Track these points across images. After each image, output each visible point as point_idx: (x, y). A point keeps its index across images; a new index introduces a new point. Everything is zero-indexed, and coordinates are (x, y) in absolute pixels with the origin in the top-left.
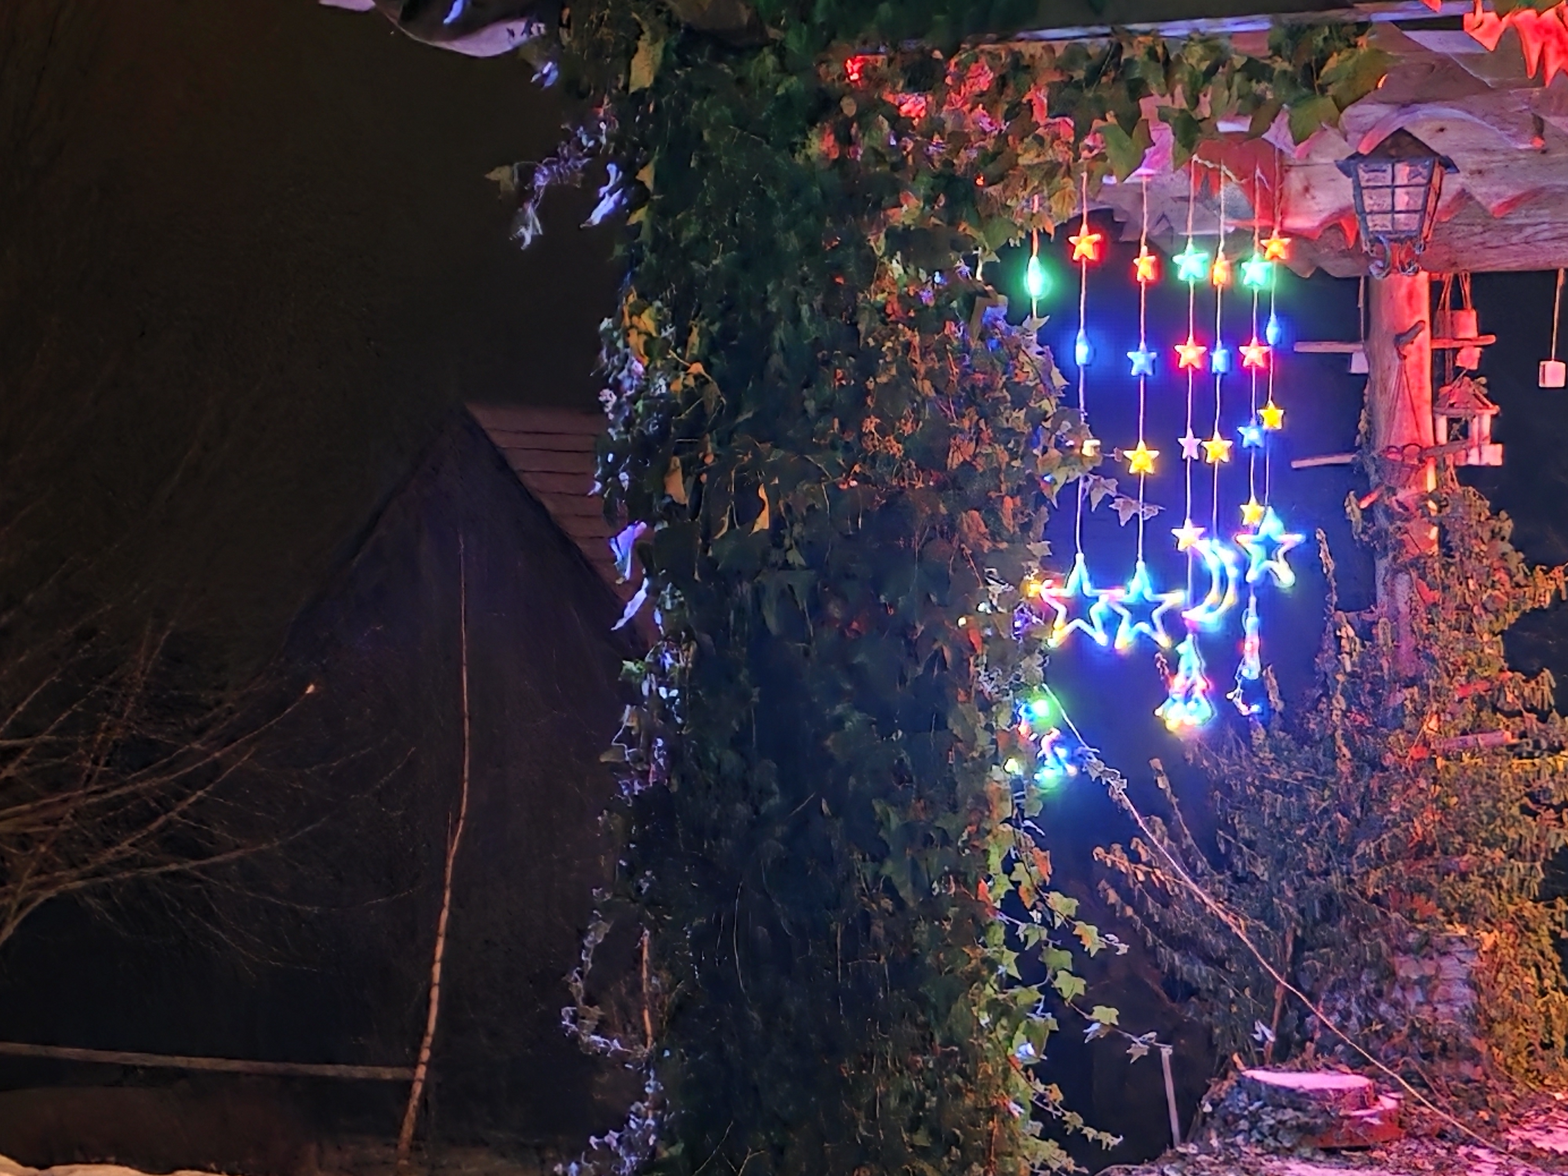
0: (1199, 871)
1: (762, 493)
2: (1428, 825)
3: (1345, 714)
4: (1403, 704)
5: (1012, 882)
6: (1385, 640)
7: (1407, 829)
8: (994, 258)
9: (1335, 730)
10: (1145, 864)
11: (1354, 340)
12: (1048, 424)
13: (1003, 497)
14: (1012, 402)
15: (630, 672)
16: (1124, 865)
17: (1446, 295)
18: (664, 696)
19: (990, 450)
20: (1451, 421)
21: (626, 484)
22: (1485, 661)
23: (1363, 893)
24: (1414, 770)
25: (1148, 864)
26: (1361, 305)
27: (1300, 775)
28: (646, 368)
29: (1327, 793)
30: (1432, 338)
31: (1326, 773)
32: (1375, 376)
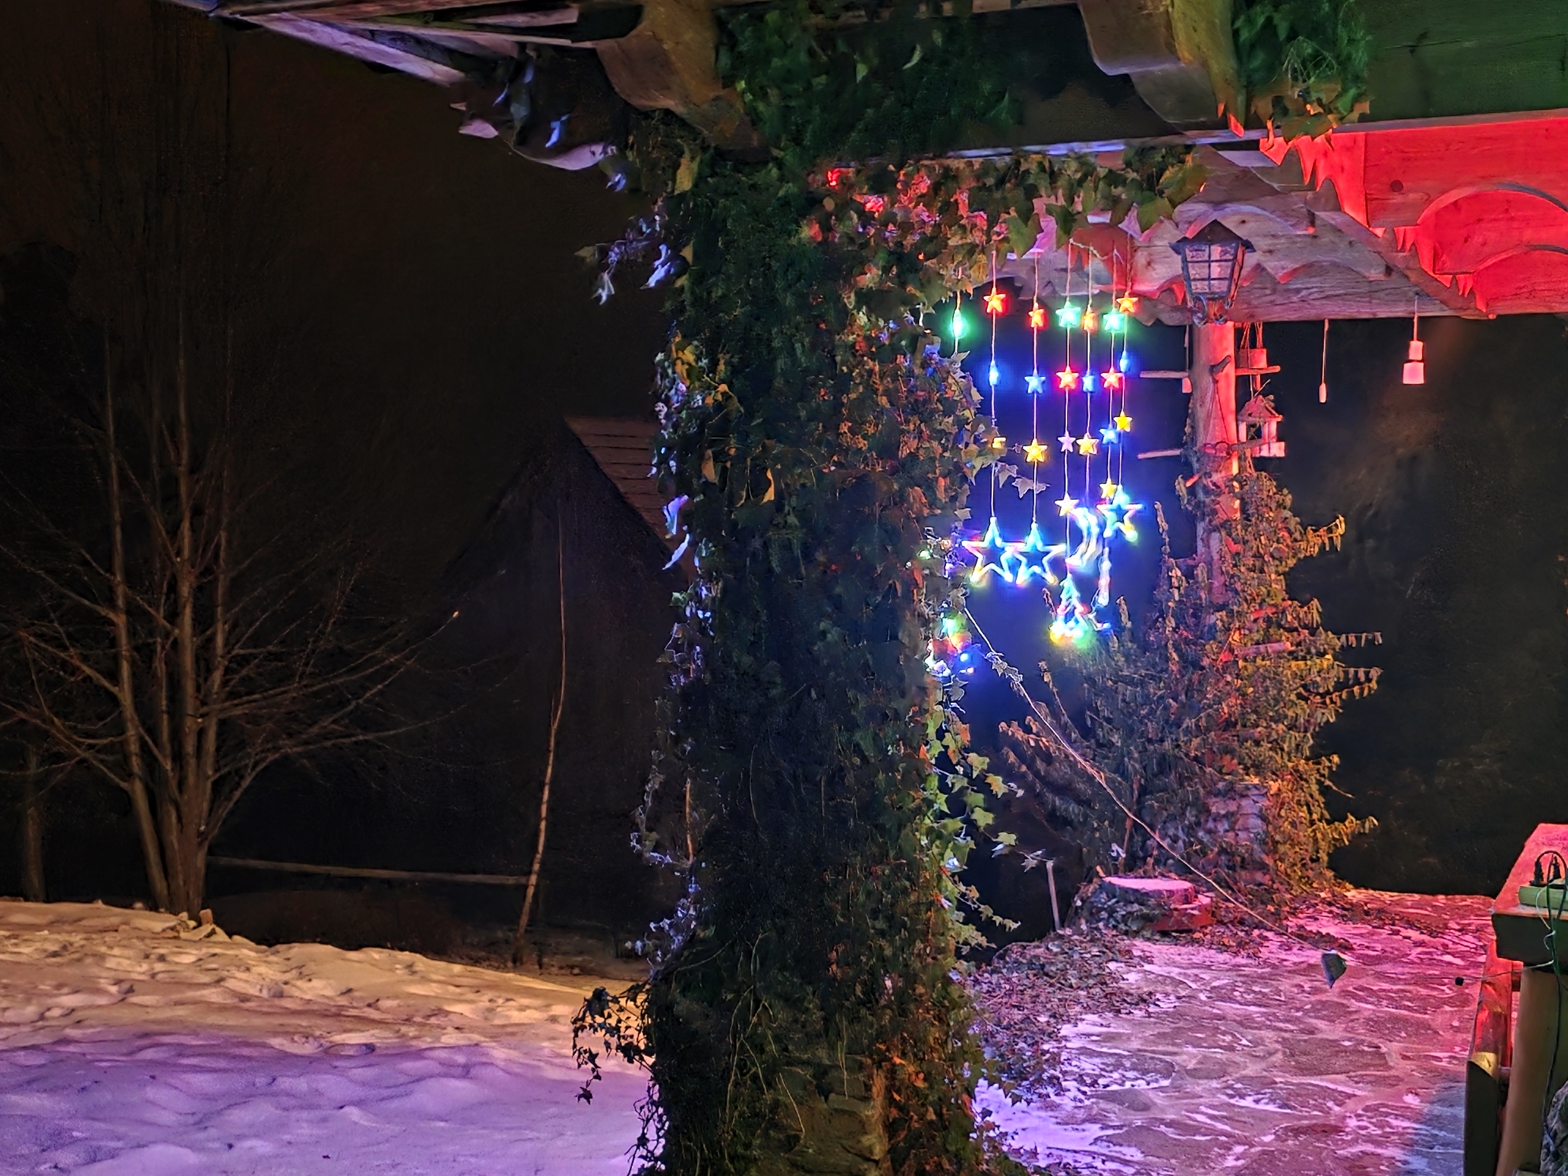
0: (1073, 739)
1: (769, 475)
2: (1232, 707)
3: (1174, 630)
4: (1215, 624)
5: (944, 746)
6: (1203, 579)
7: (1217, 710)
8: (931, 310)
9: (1168, 640)
10: (1035, 734)
11: (1183, 369)
12: (968, 427)
13: (937, 478)
14: (943, 412)
15: (677, 599)
16: (1020, 735)
17: (1246, 338)
18: (701, 616)
19: (928, 445)
20: (1250, 426)
21: (674, 469)
22: (1272, 593)
23: (1187, 755)
24: (1223, 669)
25: (1037, 735)
26: (1186, 345)
27: (1143, 672)
28: (688, 388)
29: (1162, 684)
30: (1236, 368)
31: (1162, 671)
32: (1197, 395)
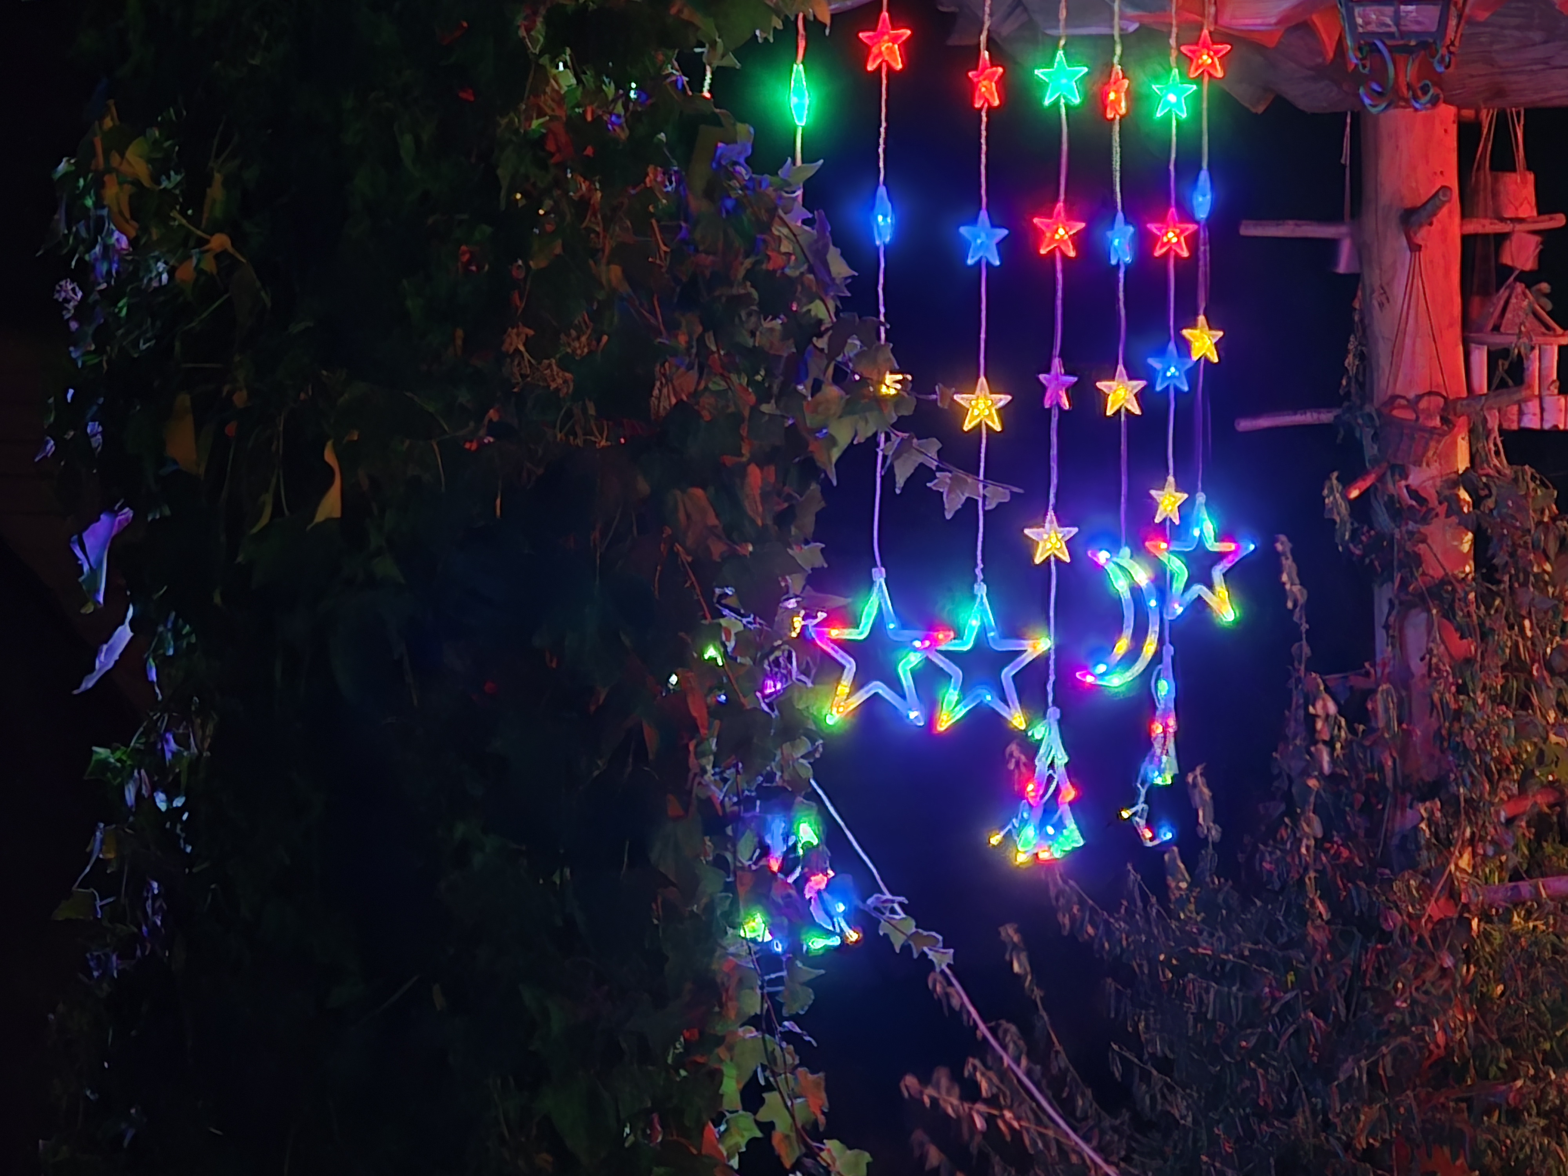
0: (1078, 1113)
1: (329, 456)
2: (1454, 1030)
3: (1319, 843)
4: (1416, 828)
5: (759, 1124)
6: (1389, 721)
7: (1421, 1037)
8: (731, 61)
9: (1306, 870)
10: (987, 1102)
11: (1334, 218)
12: (822, 343)
13: (745, 466)
14: (760, 304)
15: (104, 764)
16: (952, 1103)
17: (1485, 147)
18: (163, 807)
19: (723, 385)
20: (1493, 358)
21: (97, 441)
22: (1549, 757)
23: (1348, 1146)
24: (1434, 939)
25: (992, 1101)
26: (1345, 159)
27: (1247, 948)
29: (1291, 977)
30: (1463, 216)
31: (1291, 944)
32: (1373, 278)
